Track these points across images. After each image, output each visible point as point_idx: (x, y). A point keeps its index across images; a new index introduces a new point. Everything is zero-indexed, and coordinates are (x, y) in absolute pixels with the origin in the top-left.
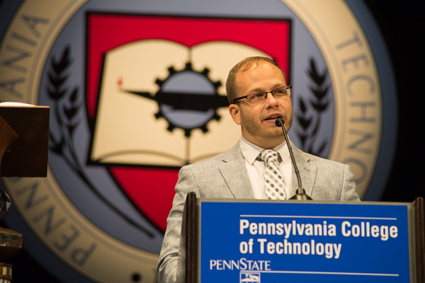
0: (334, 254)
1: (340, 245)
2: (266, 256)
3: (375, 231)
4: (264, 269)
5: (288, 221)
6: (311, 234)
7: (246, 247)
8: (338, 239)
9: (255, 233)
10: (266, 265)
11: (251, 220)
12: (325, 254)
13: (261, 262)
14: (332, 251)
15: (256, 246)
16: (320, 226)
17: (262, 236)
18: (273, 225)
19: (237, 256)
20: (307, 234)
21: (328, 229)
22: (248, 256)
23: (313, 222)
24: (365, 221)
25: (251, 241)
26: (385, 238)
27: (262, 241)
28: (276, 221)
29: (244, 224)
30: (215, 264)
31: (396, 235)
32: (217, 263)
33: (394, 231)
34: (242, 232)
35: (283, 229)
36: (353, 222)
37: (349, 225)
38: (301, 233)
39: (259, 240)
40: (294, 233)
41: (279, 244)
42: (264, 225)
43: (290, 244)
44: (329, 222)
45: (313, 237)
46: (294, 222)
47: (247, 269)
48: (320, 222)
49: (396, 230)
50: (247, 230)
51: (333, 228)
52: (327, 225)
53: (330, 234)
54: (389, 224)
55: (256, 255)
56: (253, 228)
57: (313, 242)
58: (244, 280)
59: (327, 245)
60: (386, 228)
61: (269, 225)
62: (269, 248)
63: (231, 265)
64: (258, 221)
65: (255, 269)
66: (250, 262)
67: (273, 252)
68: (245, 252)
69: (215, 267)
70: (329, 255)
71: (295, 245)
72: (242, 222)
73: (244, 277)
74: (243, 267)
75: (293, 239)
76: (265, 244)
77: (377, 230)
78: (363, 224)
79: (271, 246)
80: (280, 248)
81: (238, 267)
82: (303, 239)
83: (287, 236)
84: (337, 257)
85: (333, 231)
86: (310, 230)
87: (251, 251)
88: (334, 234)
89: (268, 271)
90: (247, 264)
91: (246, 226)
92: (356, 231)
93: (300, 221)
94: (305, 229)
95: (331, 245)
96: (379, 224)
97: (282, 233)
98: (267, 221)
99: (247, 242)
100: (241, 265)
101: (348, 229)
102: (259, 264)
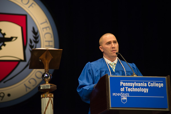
0: (146, 91)
1: (148, 89)
2: (128, 92)
3: (157, 85)
4: (127, 96)
5: (134, 82)
6: (140, 86)
7: (122, 90)
8: (147, 87)
9: (125, 85)
10: (128, 95)
11: (123, 82)
12: (144, 91)
13: (127, 94)
14: (146, 90)
15: (125, 89)
16: (142, 83)
17: (127, 86)
18: (129, 83)
19: (120, 92)
20: (139, 86)
21: (144, 84)
22: (123, 92)
23: (140, 82)
24: (154, 82)
25: (124, 88)
26: (160, 87)
27: (127, 88)
28: (130, 82)
29: (121, 83)
30: (114, 94)
31: (163, 86)
32: (115, 94)
33: (162, 85)
34: (121, 85)
35: (132, 84)
36: (151, 82)
37: (150, 83)
38: (137, 86)
39: (126, 88)
40: (135, 86)
41: (131, 89)
42: (127, 83)
43: (134, 89)
44: (145, 82)
45: (140, 87)
46: (135, 82)
47: (123, 96)
48: (142, 82)
49: (163, 85)
50: (122, 85)
51: (146, 84)
52: (144, 83)
53: (145, 86)
54: (161, 83)
55: (125, 92)
56: (124, 84)
57: (140, 88)
58: (122, 99)
59: (144, 89)
60: (160, 84)
61: (128, 83)
62: (129, 90)
63: (118, 94)
64: (125, 82)
65: (125, 96)
66: (124, 94)
67: (130, 91)
68: (122, 91)
69: (114, 95)
70: (145, 92)
71: (136, 89)
72: (121, 82)
73: (122, 98)
74: (122, 95)
75: (135, 87)
76: (128, 89)
77: (158, 85)
78: (154, 83)
79: (129, 89)
80: (132, 90)
81: (120, 95)
82: (138, 87)
83: (133, 86)
84: (147, 92)
85: (146, 85)
86: (140, 85)
87: (124, 91)
88: (146, 86)
89: (129, 96)
90: (123, 94)
91: (122, 84)
92: (152, 85)
93: (137, 82)
94: (138, 84)
95: (145, 89)
96: (158, 83)
97: (132, 86)
98: (128, 82)
99: (123, 88)
100: (121, 95)
101: (150, 84)
102: (126, 94)
